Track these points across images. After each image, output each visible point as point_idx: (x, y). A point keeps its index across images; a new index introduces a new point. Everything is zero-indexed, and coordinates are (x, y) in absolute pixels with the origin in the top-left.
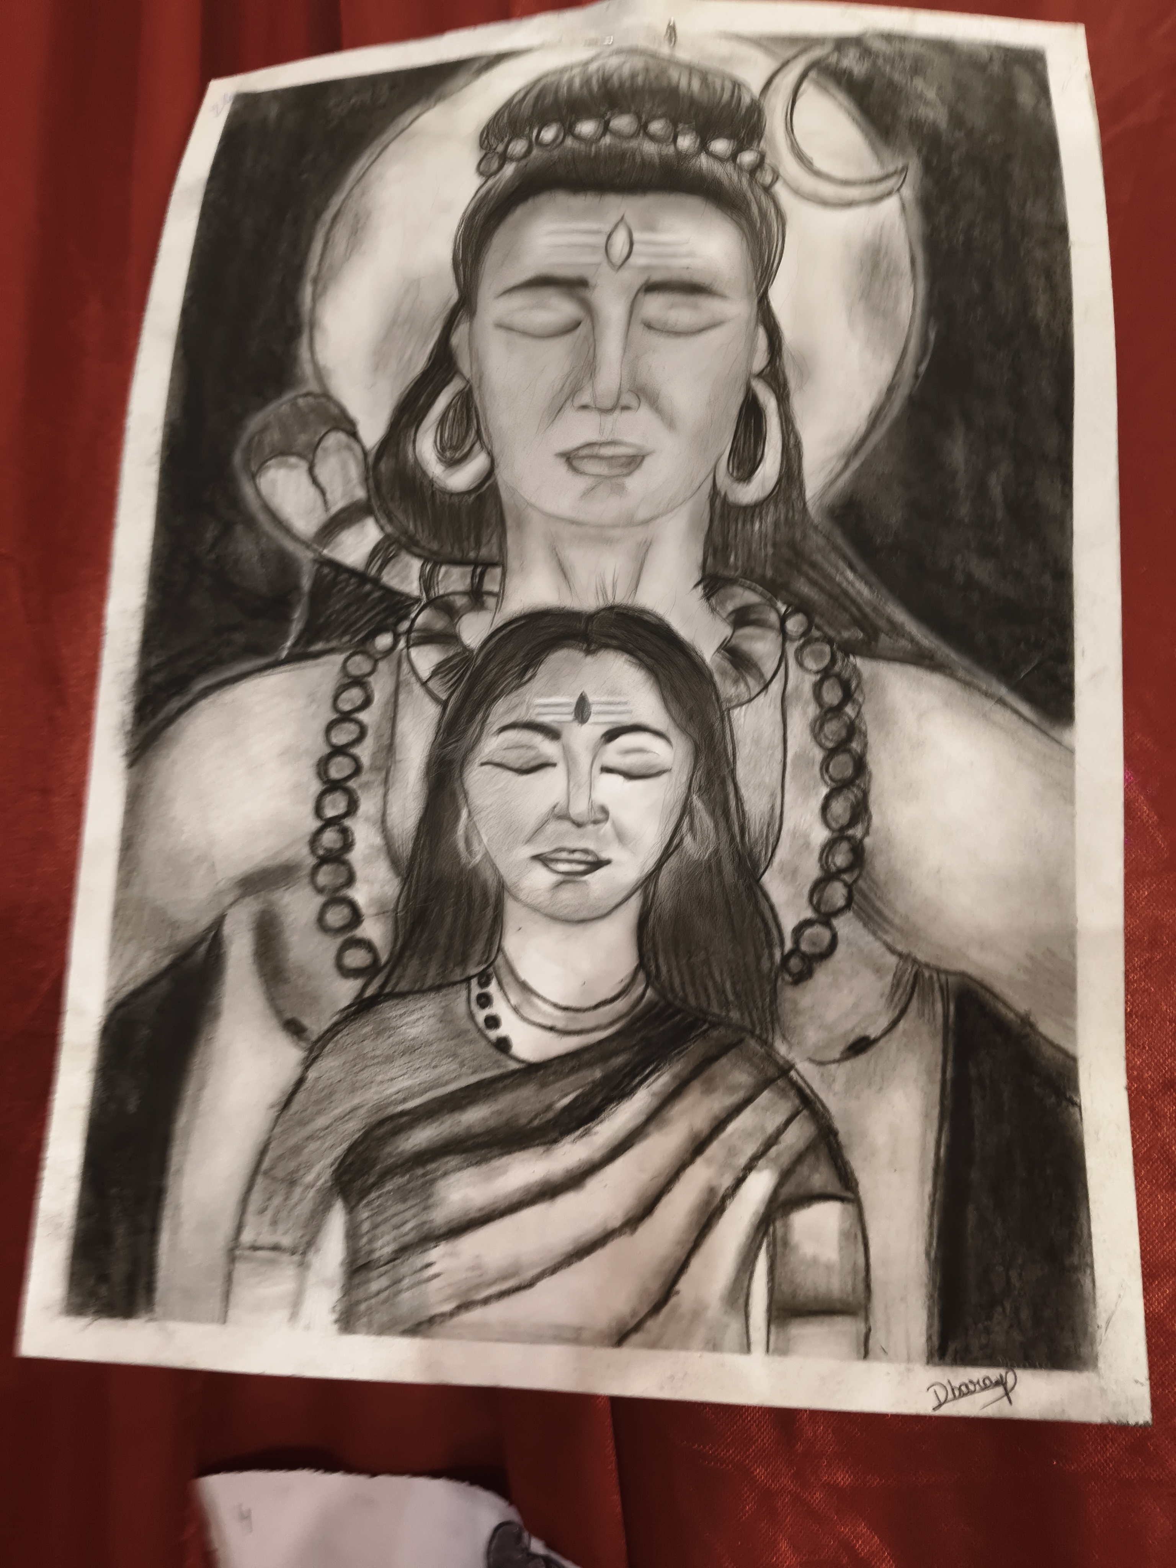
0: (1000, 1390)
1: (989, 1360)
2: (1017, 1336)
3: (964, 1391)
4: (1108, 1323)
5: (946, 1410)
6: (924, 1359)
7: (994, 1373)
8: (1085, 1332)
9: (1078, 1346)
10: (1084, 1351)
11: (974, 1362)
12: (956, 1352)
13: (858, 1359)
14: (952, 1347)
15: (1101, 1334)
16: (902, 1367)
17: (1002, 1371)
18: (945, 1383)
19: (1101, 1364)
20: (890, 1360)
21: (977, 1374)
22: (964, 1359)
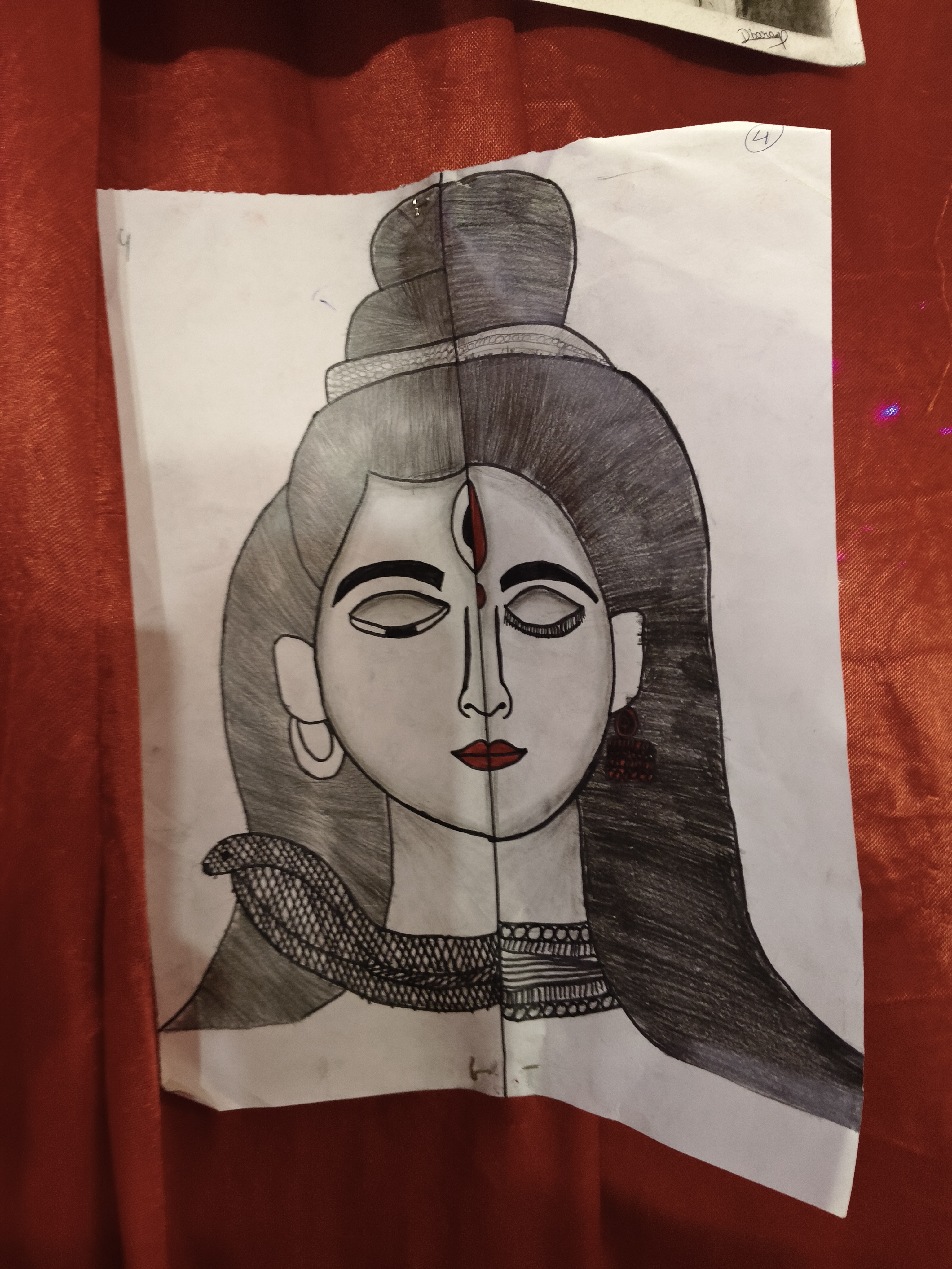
0: (778, 41)
1: (771, 22)
2: (786, 13)
3: (758, 37)
4: (836, 13)
5: (748, 45)
6: (735, 14)
7: (775, 31)
8: (823, 17)
9: (821, 24)
10: (824, 26)
11: (763, 22)
12: (753, 14)
13: (696, 6)
14: (750, 11)
15: (833, 19)
16: (723, 15)
17: (779, 30)
18: (747, 29)
19: (834, 34)
20: (715, 10)
21: (766, 29)
22: (757, 18)
